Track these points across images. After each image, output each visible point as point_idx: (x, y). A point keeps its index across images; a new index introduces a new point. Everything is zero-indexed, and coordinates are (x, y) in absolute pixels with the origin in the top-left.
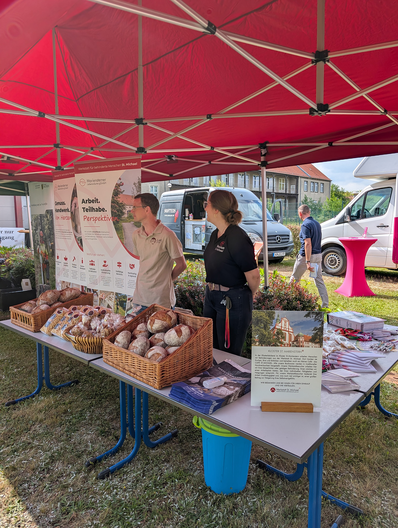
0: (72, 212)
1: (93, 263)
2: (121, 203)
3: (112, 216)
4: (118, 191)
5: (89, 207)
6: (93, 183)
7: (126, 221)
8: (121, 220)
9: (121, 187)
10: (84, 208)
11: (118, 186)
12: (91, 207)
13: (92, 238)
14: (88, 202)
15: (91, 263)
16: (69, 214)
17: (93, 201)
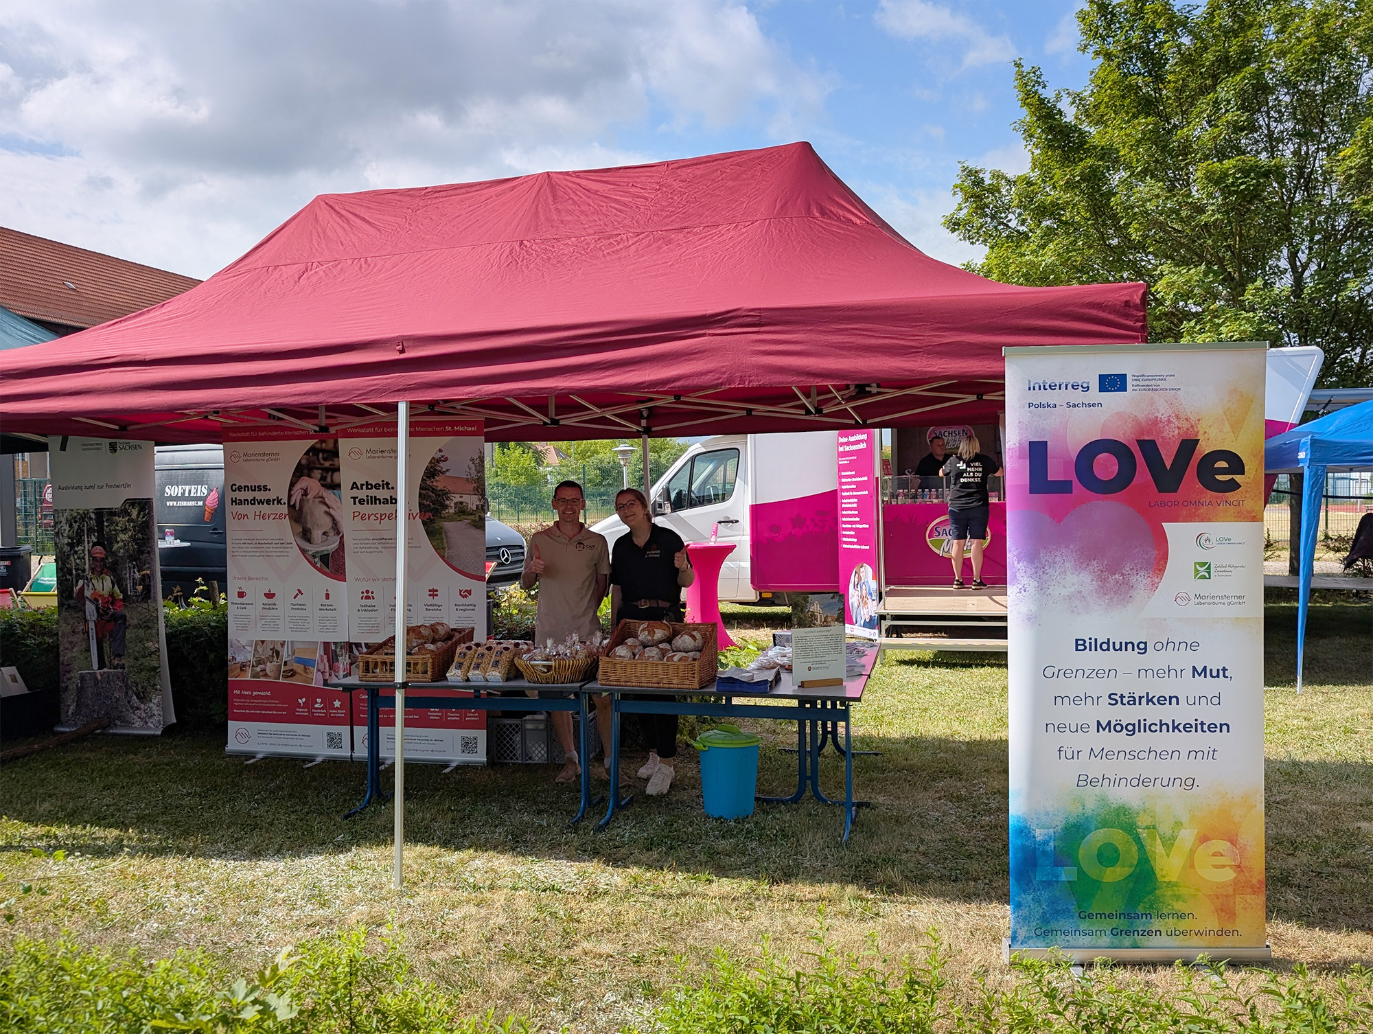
0: (292, 503)
1: (370, 594)
2: (441, 490)
3: (420, 511)
4: (435, 470)
5: (367, 496)
6: (381, 455)
7: (450, 518)
8: (441, 517)
9: (442, 464)
10: (354, 498)
11: (435, 462)
12: (371, 497)
13: (368, 550)
14: (364, 487)
15: (365, 594)
16: (284, 509)
17: (377, 487)
